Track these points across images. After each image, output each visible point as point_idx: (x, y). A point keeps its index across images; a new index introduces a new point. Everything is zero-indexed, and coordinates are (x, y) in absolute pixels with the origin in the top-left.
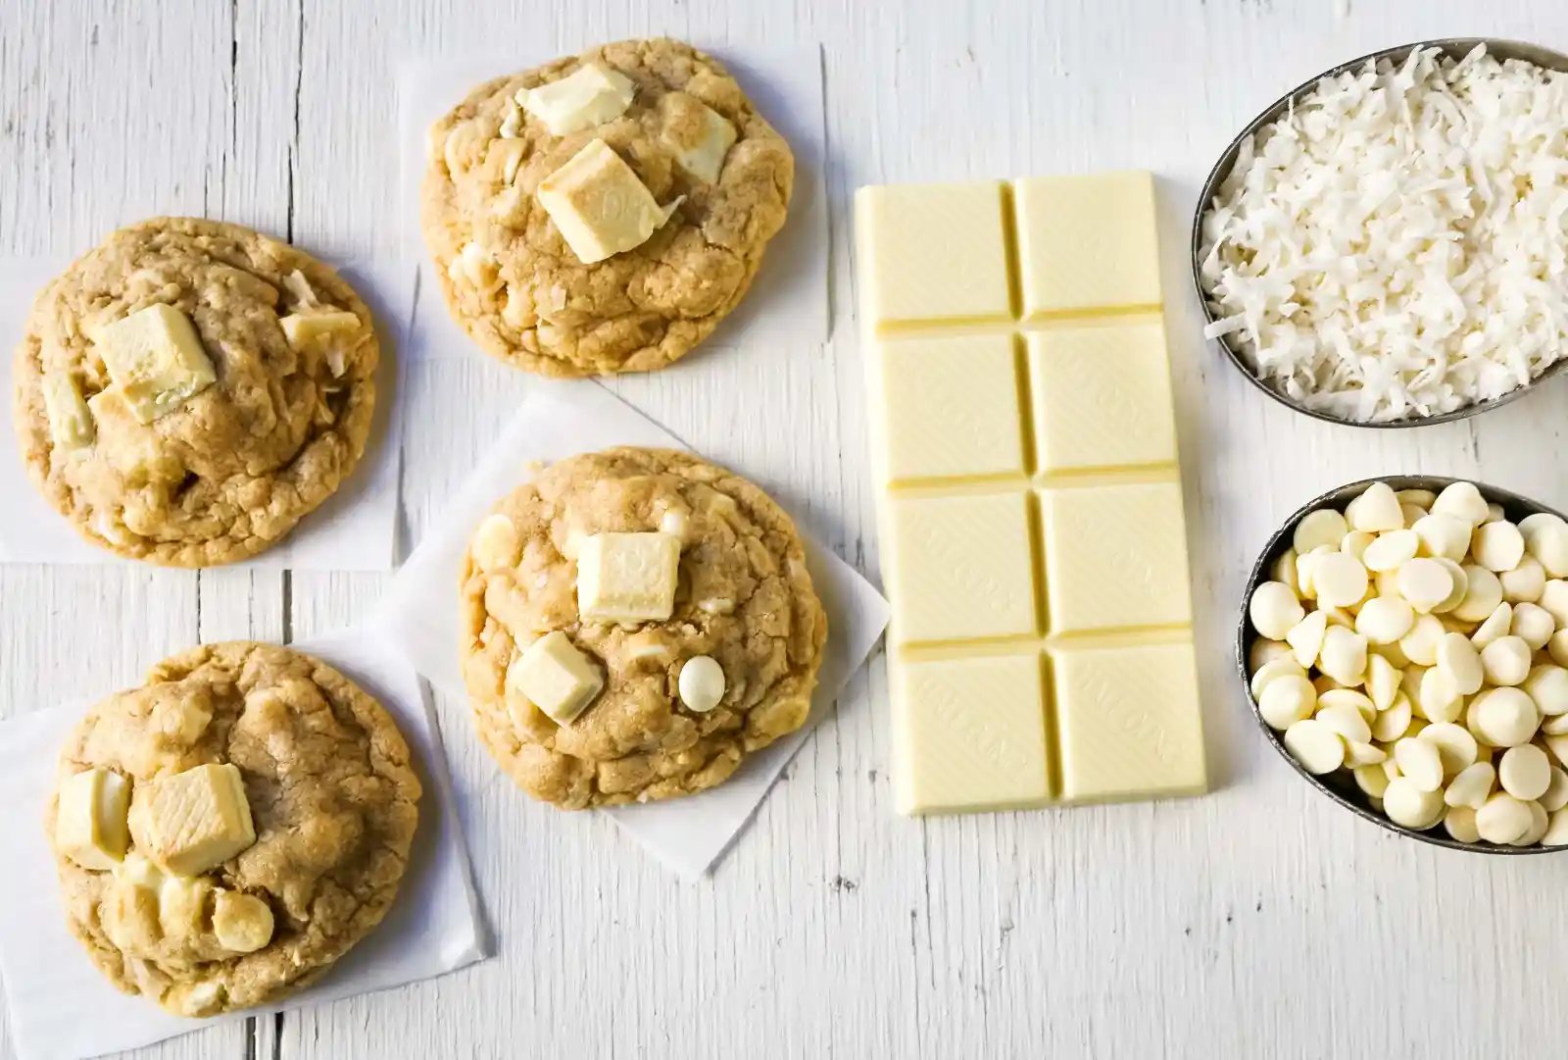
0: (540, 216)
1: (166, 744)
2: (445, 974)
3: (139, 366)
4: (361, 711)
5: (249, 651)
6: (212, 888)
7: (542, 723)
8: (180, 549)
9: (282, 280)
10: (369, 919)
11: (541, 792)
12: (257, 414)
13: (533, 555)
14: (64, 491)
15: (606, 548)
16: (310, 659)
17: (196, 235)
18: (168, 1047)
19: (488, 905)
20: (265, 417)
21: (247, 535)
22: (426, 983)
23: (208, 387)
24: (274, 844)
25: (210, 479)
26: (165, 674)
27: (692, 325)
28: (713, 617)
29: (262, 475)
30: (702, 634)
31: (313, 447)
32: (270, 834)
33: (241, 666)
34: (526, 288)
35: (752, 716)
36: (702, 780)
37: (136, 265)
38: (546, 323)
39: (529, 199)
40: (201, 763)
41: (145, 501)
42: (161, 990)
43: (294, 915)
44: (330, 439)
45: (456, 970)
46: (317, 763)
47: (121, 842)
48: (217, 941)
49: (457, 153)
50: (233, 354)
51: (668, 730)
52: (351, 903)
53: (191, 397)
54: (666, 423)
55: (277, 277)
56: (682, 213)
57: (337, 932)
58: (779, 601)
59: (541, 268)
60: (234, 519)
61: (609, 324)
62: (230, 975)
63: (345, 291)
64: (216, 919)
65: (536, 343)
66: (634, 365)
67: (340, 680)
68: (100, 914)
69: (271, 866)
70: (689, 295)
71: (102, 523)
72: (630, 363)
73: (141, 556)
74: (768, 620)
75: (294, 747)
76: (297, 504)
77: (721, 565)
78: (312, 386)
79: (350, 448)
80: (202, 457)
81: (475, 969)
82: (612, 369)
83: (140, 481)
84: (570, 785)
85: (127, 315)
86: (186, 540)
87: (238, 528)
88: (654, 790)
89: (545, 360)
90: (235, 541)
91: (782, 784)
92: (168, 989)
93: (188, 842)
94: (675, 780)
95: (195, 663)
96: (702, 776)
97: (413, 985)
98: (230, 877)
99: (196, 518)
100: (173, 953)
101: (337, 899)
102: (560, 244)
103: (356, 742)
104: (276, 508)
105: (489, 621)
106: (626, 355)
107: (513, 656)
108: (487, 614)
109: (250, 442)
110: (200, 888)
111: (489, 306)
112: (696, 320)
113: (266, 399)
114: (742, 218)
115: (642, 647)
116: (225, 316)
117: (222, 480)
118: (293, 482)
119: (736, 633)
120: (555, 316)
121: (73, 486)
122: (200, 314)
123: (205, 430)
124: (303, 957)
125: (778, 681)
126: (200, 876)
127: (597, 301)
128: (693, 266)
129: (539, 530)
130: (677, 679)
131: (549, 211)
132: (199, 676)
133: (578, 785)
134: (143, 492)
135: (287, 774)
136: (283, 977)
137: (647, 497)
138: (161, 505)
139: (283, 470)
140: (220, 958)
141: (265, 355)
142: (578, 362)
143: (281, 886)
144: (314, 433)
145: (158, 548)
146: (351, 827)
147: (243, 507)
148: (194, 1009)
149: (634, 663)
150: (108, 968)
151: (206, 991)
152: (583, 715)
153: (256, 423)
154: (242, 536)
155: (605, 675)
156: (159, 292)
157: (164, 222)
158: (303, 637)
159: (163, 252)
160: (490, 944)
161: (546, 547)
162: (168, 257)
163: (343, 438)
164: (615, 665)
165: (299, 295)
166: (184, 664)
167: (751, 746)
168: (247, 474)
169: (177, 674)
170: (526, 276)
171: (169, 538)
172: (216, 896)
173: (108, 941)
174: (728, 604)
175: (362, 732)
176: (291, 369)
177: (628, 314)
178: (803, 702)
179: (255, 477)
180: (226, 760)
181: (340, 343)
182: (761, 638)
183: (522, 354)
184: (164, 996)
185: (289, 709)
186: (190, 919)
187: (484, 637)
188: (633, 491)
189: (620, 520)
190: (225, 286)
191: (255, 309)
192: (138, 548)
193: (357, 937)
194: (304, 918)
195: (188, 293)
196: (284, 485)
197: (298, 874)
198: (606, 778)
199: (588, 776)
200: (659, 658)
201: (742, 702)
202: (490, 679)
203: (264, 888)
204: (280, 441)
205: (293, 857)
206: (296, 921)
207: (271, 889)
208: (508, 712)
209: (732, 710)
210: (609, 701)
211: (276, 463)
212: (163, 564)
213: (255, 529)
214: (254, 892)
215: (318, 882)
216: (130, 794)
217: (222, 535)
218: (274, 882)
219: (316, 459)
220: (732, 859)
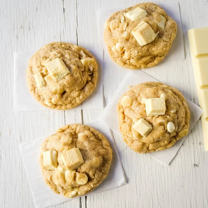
0: (132, 37)
1: (65, 144)
2: (118, 187)
3: (55, 70)
4: (100, 136)
5: (77, 126)
6: (76, 172)
7: (140, 136)
9: (79, 53)
10: (105, 177)
11: (137, 150)
12: (78, 79)
13: (134, 104)
14: (39, 96)
15: (152, 101)
16: (89, 127)
17: (61, 45)
19: (126, 174)
20: (79, 79)
22: (115, 189)
23: (68, 74)
24: (88, 163)
25: (69, 92)
26: (61, 131)
27: (160, 57)
28: (173, 114)
29: (78, 91)
30: (171, 117)
31: (87, 85)
32: (87, 161)
33: (76, 129)
34: (129, 51)
35: (179, 133)
36: (169, 146)
37: (51, 51)
38: (133, 58)
39: (130, 33)
40: (72, 148)
41: (56, 97)
42: (64, 193)
43: (91, 177)
44: (90, 83)
45: (120, 186)
46: (94, 147)
47: (56, 164)
48: (77, 183)
49: (112, 26)
50: (73, 67)
51: (165, 136)
52: (102, 174)
53: (65, 76)
54: (154, 77)
55: (78, 52)
56: (159, 35)
58: (184, 110)
59: (133, 47)
60: (73, 100)
61: (145, 58)
62: (78, 189)
63: (90, 54)
64: (77, 179)
65: (130, 62)
66: (149, 66)
67: (95, 130)
68: (52, 178)
69: (87, 167)
70: (161, 51)
71: (47, 102)
72: (148, 65)
73: (54, 108)
74: (182, 114)
75: (89, 144)
76: (85, 96)
77: (173, 103)
78: (87, 72)
79: (94, 84)
80: (68, 87)
81: (124, 186)
82: (144, 67)
83: (55, 93)
84: (143, 148)
85: (51, 60)
86: (63, 104)
87: (73, 102)
88: (159, 149)
89: (131, 66)
90: (73, 104)
91: (182, 146)
92: (66, 192)
95: (66, 128)
96: (169, 145)
97: (112, 190)
99: (66, 100)
100: (68, 185)
101: (99, 173)
102: (136, 42)
103: (99, 142)
104: (81, 97)
105: (126, 117)
106: (147, 64)
107: (132, 124)
108: (125, 116)
109: (77, 84)
110: (74, 172)
111: (120, 55)
112: (161, 56)
113: (79, 76)
114: (170, 35)
115: (160, 120)
116: (70, 60)
117: (71, 92)
118: (84, 92)
119: (176, 117)
120: (135, 56)
121: (40, 95)
122: (65, 59)
123: (69, 82)
124: (93, 185)
125: (184, 126)
126: (73, 170)
127: (143, 53)
128: (162, 45)
129: (135, 99)
130: (166, 126)
131: (134, 36)
132: (68, 131)
133: (145, 148)
134: (56, 95)
135: (88, 149)
136: (89, 189)
137: (157, 91)
138: (59, 98)
139: (82, 89)
140: (77, 186)
141: (78, 67)
142: (138, 66)
143: (89, 171)
144: (87, 82)
145: (57, 106)
146: (101, 159)
147: (75, 97)
148: (71, 196)
149: (159, 123)
150: (54, 189)
151: (74, 193)
152: (148, 134)
153: (78, 80)
154: (74, 103)
155: (152, 126)
156: (57, 56)
157: (54, 43)
158: (86, 122)
159: (55, 48)
160: (127, 181)
161: (137, 102)
162: (57, 49)
163: (93, 83)
164: (154, 124)
165: (83, 56)
166: (64, 129)
167: (178, 139)
168: (76, 91)
169: (63, 131)
170: (129, 49)
171: (60, 104)
172: (77, 174)
173: (54, 184)
174: (175, 111)
175: (100, 140)
176: (83, 70)
177: (149, 56)
178: (187, 130)
180: (76, 147)
181: (92, 64)
182: (181, 118)
183: (127, 65)
184: (65, 194)
185: (87, 136)
186: (72, 179)
187: (126, 120)
188: (155, 90)
189: (152, 96)
190: (69, 54)
191: (75, 58)
192: (54, 106)
193: (102, 180)
194: (93, 177)
195: (62, 55)
196: (83, 93)
197: (92, 168)
198: (151, 147)
199: (147, 146)
200: (163, 122)
201: (177, 130)
202: (128, 128)
203: (86, 172)
204: (82, 84)
205: (91, 165)
206: (92, 178)
207: (87, 172)
208: (132, 135)
209: (175, 132)
210: (153, 131)
211: (81, 88)
212: (58, 109)
213: (77, 102)
214: (84, 173)
215: (95, 170)
216: (57, 155)
217: (70, 103)
218: (88, 171)
219: (88, 87)
220: (174, 162)
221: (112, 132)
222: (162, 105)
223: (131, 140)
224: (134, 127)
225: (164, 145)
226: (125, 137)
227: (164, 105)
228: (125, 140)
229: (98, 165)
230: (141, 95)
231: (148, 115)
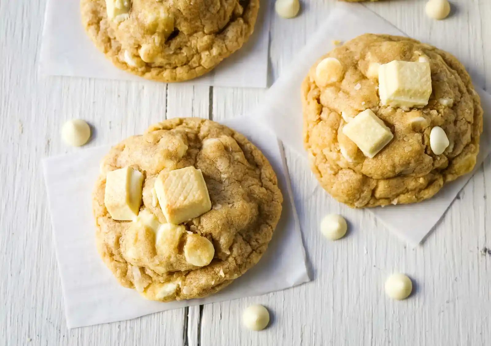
1: (169, 156)
2: (288, 288)
6: (186, 231)
7: (359, 155)
8: (163, 71)
10: (256, 259)
13: (350, 76)
14: (107, 40)
15: (400, 67)
18: (144, 320)
19: (310, 255)
20: (216, 4)
21: (197, 65)
22: (278, 293)
24: (221, 211)
25: (186, 33)
28: (445, 107)
29: (210, 34)
30: (440, 115)
31: (234, 24)
32: (219, 206)
35: (454, 162)
36: (428, 193)
41: (154, 40)
43: (224, 251)
44: (241, 21)
45: (293, 287)
47: (138, 205)
48: (185, 260)
51: (422, 162)
52: (249, 249)
57: (242, 263)
58: (471, 105)
60: (193, 56)
62: (184, 280)
64: (186, 248)
68: (120, 242)
69: (219, 222)
71: (127, 57)
73: (143, 73)
74: (467, 113)
75: (229, 166)
76: (225, 50)
77: (448, 83)
79: (249, 26)
80: (186, 19)
81: (303, 287)
83: (151, 31)
86: (167, 66)
87: (194, 61)
88: (403, 198)
90: (191, 68)
91: (457, 201)
93: (183, 203)
94: (414, 193)
96: (426, 192)
97: (271, 294)
98: (195, 227)
99: (175, 53)
101: (243, 245)
104: (215, 51)
105: (324, 109)
107: (341, 124)
108: (322, 106)
110: (180, 230)
115: (414, 118)
117: (190, 35)
118: (224, 40)
119: (452, 118)
121: (112, 37)
123: (191, 5)
124: (225, 273)
125: (467, 145)
126: (180, 225)
129: (353, 65)
130: (429, 137)
133: (367, 193)
134: (153, 36)
135: (226, 179)
136: (213, 283)
137: (410, 50)
138: (161, 44)
139: (220, 32)
143: (220, 234)
144: (234, 18)
145: (152, 70)
146: (254, 210)
147: (198, 49)
149: (411, 125)
151: (170, 287)
152: (380, 153)
153: (213, 6)
154: (194, 65)
155: (393, 132)
158: (219, 119)
160: (312, 274)
161: (357, 72)
163: (246, 22)
164: (399, 126)
167: (450, 178)
168: (204, 33)
169: (165, 129)
171: (158, 64)
172: (188, 236)
173: (122, 257)
174: (452, 101)
178: (474, 157)
179: (207, 34)
180: (196, 167)
182: (464, 121)
186: (173, 246)
187: (323, 116)
188: (404, 45)
192: (143, 68)
194: (228, 253)
196: (219, 40)
197: (230, 228)
198: (382, 188)
199: (372, 187)
200: (422, 124)
201: (452, 153)
202: (328, 134)
203: (211, 234)
204: (220, 17)
205: (229, 219)
206: (224, 254)
207: (215, 235)
208: (339, 151)
209: (447, 156)
210: (395, 145)
211: (216, 29)
212: (153, 78)
213: (202, 62)
214: (206, 236)
215: (236, 236)
216: (144, 182)
217: (185, 64)
218: (217, 231)
219: (235, 30)
220: (433, 238)
221: (283, 149)
222: (424, 79)
223: (332, 169)
224: (345, 131)
225: (415, 189)
226: (318, 161)
227: (427, 81)
228: (317, 168)
229: (246, 223)
230: (369, 56)
231: (383, 102)
